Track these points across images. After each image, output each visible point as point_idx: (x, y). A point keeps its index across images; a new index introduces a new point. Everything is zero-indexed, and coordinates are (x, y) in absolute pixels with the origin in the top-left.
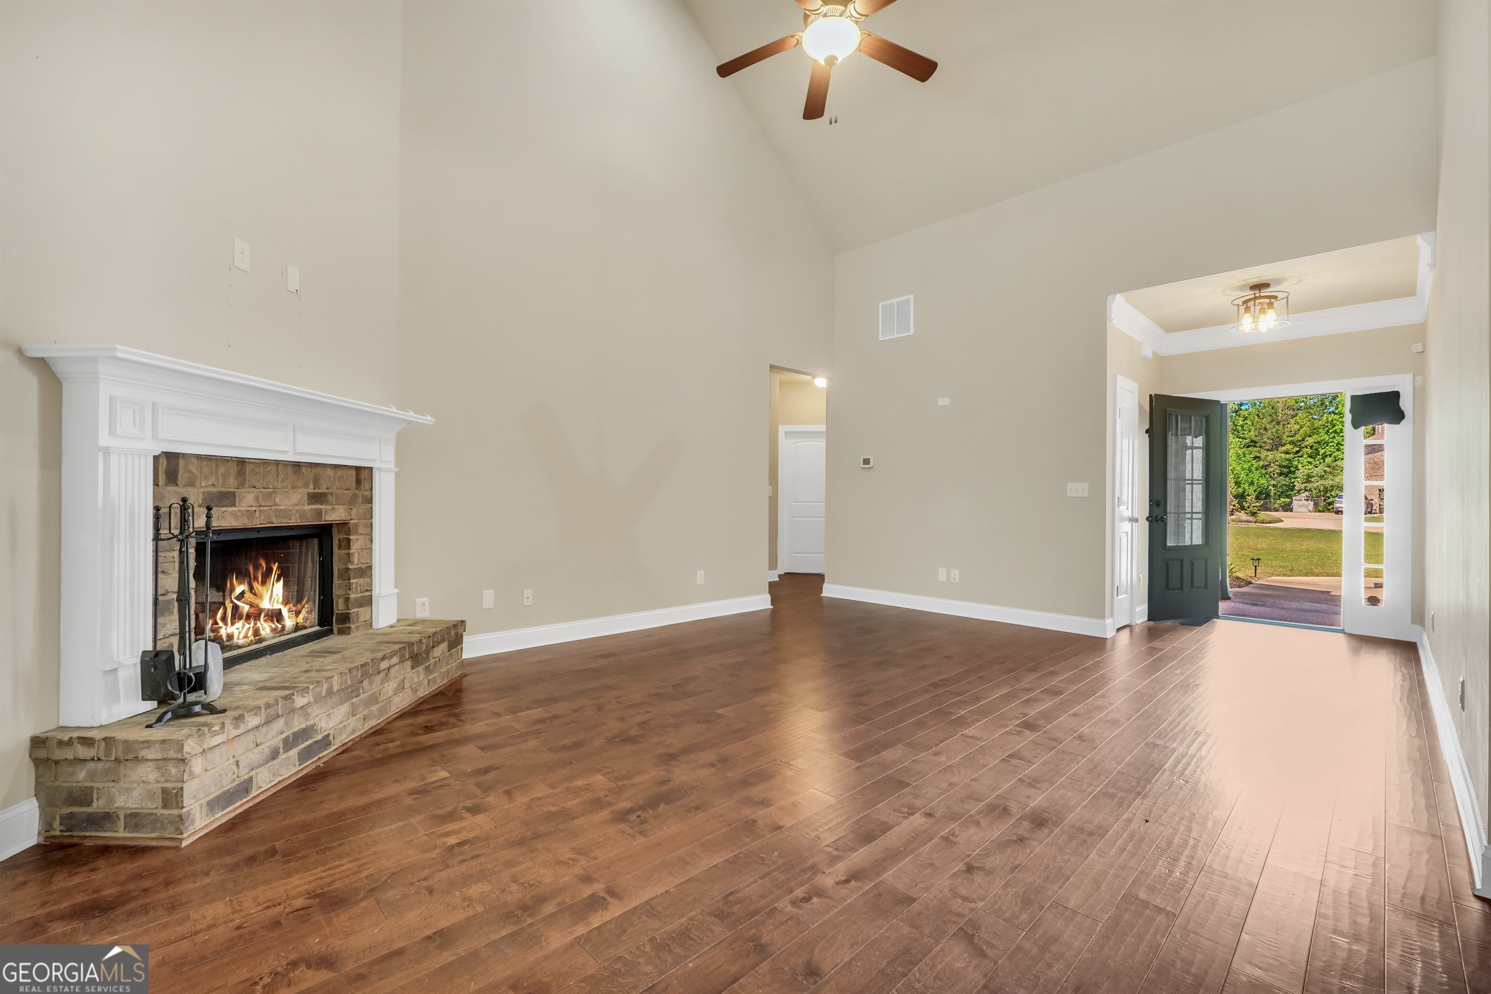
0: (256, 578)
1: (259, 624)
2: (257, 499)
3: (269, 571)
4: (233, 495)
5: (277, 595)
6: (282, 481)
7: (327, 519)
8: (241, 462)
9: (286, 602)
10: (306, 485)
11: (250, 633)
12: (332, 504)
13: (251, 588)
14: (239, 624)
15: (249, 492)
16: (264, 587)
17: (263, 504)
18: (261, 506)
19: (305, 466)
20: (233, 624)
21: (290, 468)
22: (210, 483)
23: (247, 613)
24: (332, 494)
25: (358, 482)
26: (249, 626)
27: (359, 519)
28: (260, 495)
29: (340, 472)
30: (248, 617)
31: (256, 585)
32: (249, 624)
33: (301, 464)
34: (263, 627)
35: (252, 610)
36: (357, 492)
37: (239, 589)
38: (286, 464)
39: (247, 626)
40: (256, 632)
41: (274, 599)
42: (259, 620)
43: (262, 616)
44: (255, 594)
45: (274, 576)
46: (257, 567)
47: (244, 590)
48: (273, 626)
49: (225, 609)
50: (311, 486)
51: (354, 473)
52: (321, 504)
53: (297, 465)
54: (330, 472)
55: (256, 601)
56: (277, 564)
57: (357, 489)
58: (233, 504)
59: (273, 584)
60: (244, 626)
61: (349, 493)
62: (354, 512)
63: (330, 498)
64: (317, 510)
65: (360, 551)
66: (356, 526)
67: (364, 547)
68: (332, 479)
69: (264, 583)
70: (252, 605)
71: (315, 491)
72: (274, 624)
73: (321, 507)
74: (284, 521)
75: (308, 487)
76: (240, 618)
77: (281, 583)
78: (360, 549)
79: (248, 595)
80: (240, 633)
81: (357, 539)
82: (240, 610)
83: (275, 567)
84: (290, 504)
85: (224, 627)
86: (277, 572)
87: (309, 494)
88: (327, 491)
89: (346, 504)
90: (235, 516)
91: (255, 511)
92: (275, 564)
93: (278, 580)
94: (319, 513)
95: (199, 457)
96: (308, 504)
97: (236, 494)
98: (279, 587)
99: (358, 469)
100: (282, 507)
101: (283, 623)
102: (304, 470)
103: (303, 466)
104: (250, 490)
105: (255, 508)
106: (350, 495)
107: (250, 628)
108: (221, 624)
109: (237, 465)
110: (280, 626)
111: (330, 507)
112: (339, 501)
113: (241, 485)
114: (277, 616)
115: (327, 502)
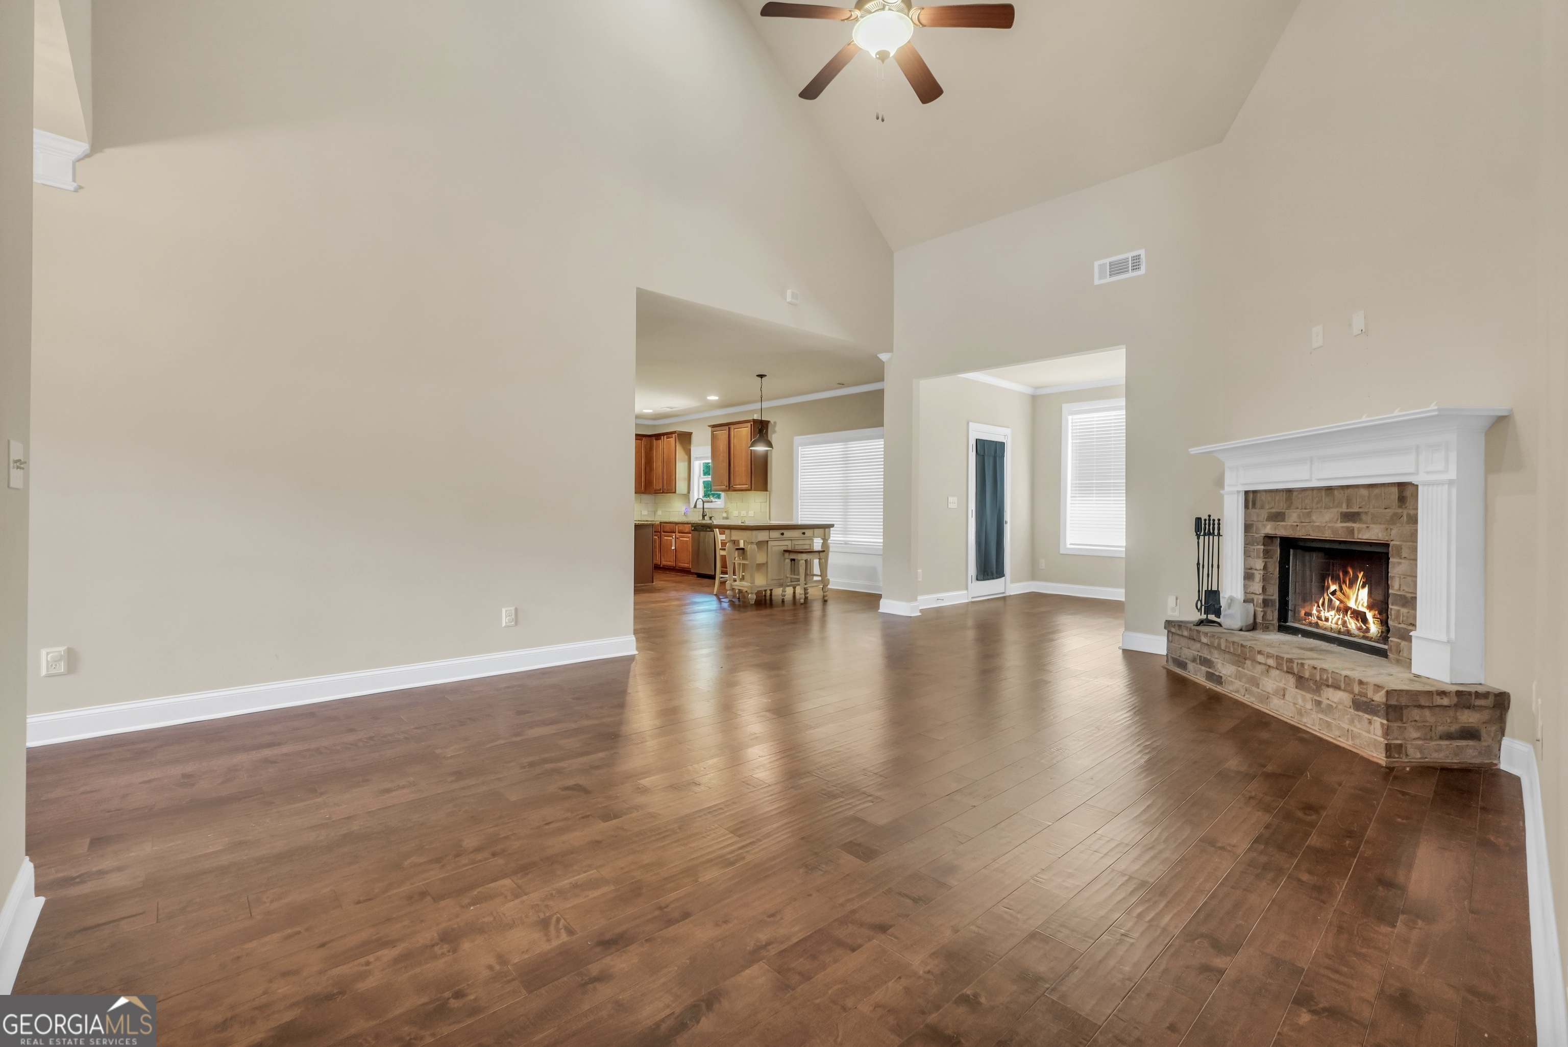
0: (1344, 582)
1: (1346, 618)
2: (1299, 517)
3: (1356, 578)
4: (1284, 514)
5: (1362, 600)
6: (1318, 503)
7: (1360, 536)
8: (1289, 491)
9: (1370, 607)
10: (1339, 505)
11: (1340, 622)
12: (1366, 523)
13: (1341, 589)
14: (1333, 613)
15: (1294, 512)
16: (1351, 590)
17: (1303, 521)
18: (1302, 522)
19: (1337, 489)
20: (1328, 611)
21: (1323, 493)
22: (1271, 506)
23: (1338, 607)
24: (1366, 513)
25: (1402, 500)
26: (1339, 617)
27: (1403, 541)
28: (1301, 515)
29: (1376, 491)
30: (1338, 610)
31: (1344, 586)
32: (1339, 615)
33: (1333, 488)
34: (1349, 622)
35: (1342, 605)
36: (1400, 511)
37: (1333, 587)
38: (1319, 489)
39: (1337, 616)
40: (1344, 623)
41: (1359, 603)
42: (1347, 616)
43: (1349, 613)
44: (1343, 594)
45: (1359, 582)
46: (1346, 573)
47: (1336, 589)
48: (1358, 625)
49: (1324, 599)
50: (1344, 505)
51: (1395, 490)
52: (1354, 522)
53: (1329, 489)
54: (1365, 492)
55: (1345, 600)
56: (1362, 573)
57: (1400, 507)
58: (1283, 520)
59: (1359, 589)
60: (1335, 615)
61: (1390, 512)
62: (1393, 532)
63: (1364, 517)
64: (1348, 528)
65: (1402, 577)
66: (1399, 549)
67: (1408, 574)
68: (1367, 498)
69: (1351, 586)
70: (1341, 602)
71: (1349, 510)
72: (1359, 623)
73: (1354, 525)
74: (1320, 535)
75: (1341, 507)
76: (1333, 608)
77: (1366, 590)
78: (1404, 575)
79: (1338, 593)
80: (1332, 619)
81: (1400, 563)
82: (1333, 602)
83: (1361, 575)
84: (1324, 521)
85: (1323, 611)
86: (1363, 580)
87: (1341, 513)
88: (1360, 510)
89: (1384, 524)
90: (1285, 528)
91: (1297, 525)
92: (1360, 573)
93: (1363, 587)
94: (1351, 531)
95: (1266, 491)
96: (1341, 522)
97: (1286, 513)
98: (1364, 593)
99: (1401, 486)
100: (1318, 524)
101: (1367, 626)
102: (1336, 492)
103: (1334, 489)
104: (1296, 510)
105: (1298, 524)
106: (1390, 514)
107: (1339, 618)
108: (1321, 608)
109: (1286, 495)
110: (1365, 627)
111: (1365, 526)
112: (1375, 519)
113: (1289, 507)
114: (1360, 616)
115: (1361, 521)
